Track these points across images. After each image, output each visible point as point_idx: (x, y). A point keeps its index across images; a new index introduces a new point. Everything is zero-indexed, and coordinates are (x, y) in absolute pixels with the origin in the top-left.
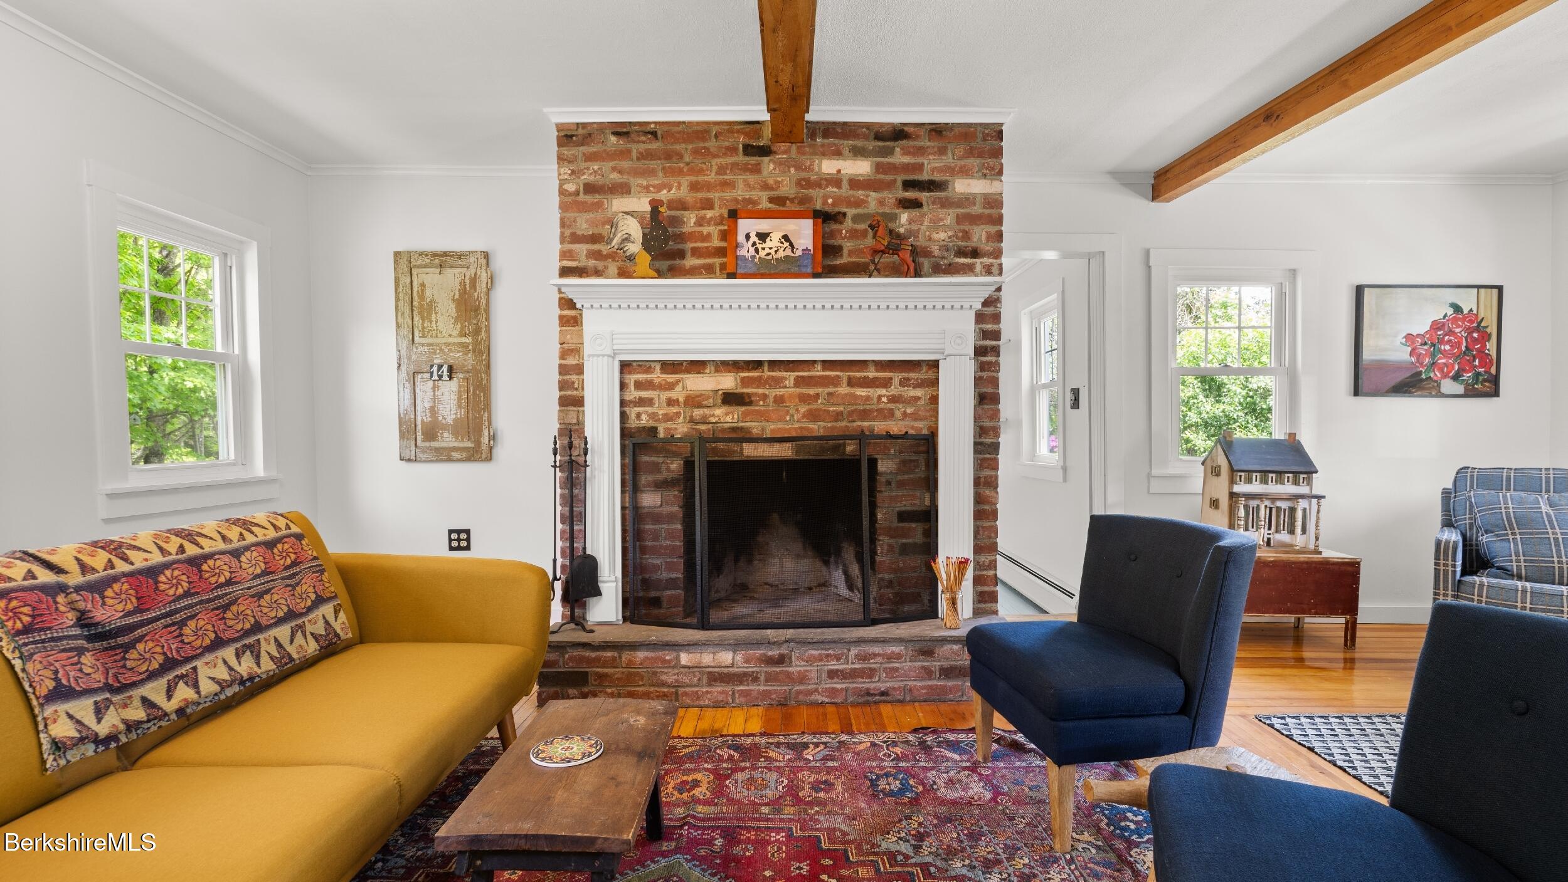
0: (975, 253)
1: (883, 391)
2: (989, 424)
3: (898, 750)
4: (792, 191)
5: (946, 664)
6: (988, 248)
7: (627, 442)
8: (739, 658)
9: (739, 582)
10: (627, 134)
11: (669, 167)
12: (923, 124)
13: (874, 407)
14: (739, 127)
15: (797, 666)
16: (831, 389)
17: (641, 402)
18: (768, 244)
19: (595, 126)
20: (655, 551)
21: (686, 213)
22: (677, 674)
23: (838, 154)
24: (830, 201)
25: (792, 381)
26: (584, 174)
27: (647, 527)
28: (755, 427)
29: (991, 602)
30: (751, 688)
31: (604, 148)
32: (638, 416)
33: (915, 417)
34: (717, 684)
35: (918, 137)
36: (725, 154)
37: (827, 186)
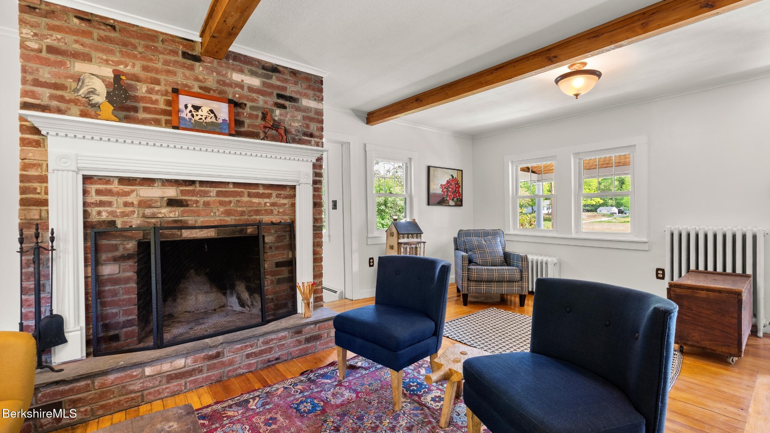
0: (311, 135)
1: (267, 200)
2: (318, 217)
3: (299, 387)
4: (214, 86)
5: (308, 336)
6: (317, 134)
7: (89, 231)
8: (189, 361)
9: (167, 313)
10: (89, 21)
11: (125, 52)
12: (287, 68)
13: (263, 208)
14: (179, 40)
15: (227, 356)
16: (238, 199)
17: (102, 204)
18: (200, 113)
19: (59, 7)
20: (114, 304)
21: (139, 84)
22: (143, 383)
23: (241, 71)
24: (237, 96)
25: (215, 193)
26: (47, 38)
27: (107, 288)
28: (190, 220)
29: (320, 301)
30: (197, 377)
31: (66, 24)
32: (99, 213)
33: (284, 213)
34: (174, 381)
35: (284, 74)
36: (169, 54)
37: (235, 87)
